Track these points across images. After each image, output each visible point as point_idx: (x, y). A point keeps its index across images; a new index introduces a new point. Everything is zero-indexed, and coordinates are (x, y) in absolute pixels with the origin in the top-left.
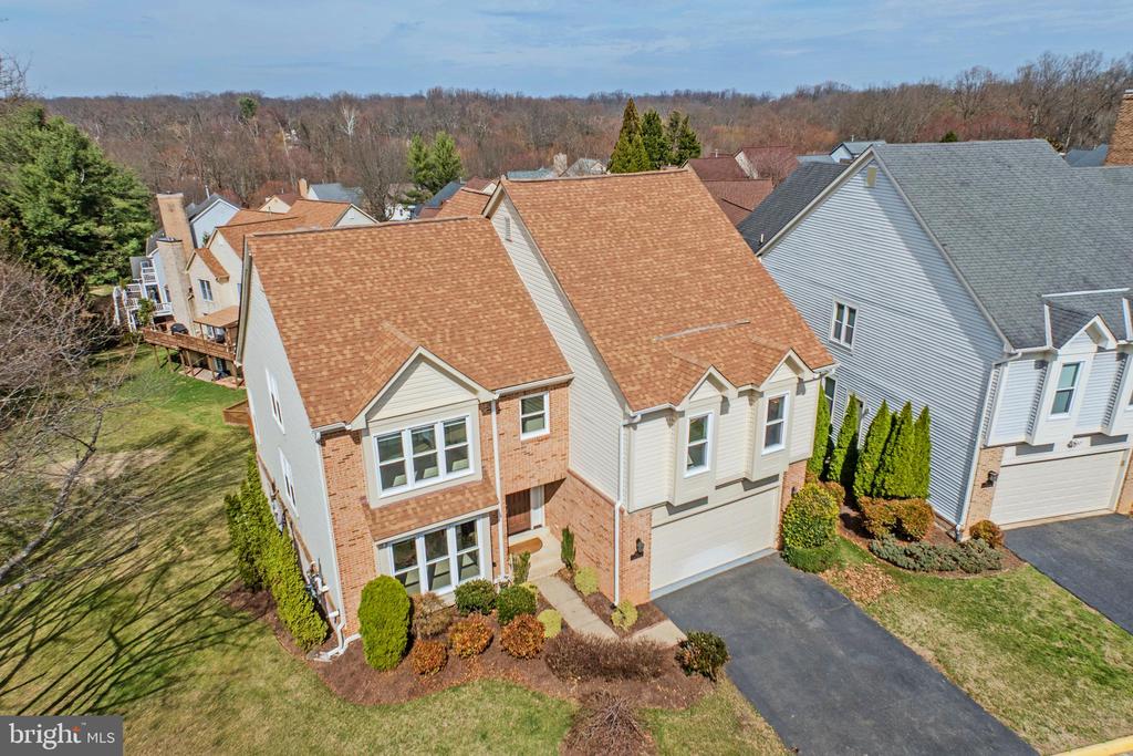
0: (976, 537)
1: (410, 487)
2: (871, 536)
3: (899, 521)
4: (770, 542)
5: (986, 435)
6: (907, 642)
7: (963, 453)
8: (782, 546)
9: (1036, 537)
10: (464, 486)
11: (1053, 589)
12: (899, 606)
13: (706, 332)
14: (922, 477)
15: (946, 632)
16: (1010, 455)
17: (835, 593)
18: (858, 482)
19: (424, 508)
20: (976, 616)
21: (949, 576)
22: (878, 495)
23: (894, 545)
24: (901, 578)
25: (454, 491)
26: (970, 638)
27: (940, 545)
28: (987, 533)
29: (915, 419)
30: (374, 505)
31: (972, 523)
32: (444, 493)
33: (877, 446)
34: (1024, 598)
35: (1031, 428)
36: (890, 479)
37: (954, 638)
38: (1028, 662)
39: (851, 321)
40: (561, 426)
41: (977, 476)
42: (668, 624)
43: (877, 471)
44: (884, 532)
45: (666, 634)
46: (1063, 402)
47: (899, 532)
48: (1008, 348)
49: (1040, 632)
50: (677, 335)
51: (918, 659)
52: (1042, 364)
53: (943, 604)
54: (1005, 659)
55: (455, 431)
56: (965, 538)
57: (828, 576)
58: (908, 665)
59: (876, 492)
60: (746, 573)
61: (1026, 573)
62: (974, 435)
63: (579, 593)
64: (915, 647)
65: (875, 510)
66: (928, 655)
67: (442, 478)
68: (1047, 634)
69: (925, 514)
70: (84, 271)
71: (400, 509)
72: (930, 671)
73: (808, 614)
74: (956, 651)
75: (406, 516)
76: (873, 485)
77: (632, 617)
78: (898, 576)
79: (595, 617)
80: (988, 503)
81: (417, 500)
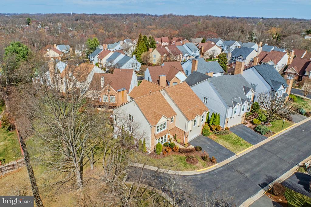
0: (226, 129)
1: (160, 131)
2: (213, 130)
3: (217, 128)
4: (201, 133)
5: (227, 117)
6: (220, 144)
7: (224, 119)
8: (202, 133)
9: (233, 128)
10: (165, 130)
11: (235, 135)
12: (218, 140)
13: (194, 108)
14: (219, 122)
15: (225, 142)
16: (230, 119)
17: (210, 139)
18: (210, 123)
20: (227, 140)
21: (223, 135)
22: (213, 125)
23: (216, 131)
24: (218, 136)
26: (227, 142)
27: (222, 131)
28: (227, 129)
29: (218, 115)
30: (156, 134)
31: (225, 128)
33: (213, 118)
34: (232, 137)
35: (232, 116)
36: (215, 123)
37: (225, 143)
38: (234, 145)
39: (207, 100)
40: (175, 121)
41: (226, 122)
42: (191, 145)
43: (213, 122)
44: (214, 130)
45: (191, 147)
46: (235, 112)
47: (217, 130)
48: (229, 107)
49: (234, 141)
50: (191, 109)
51: (222, 146)
52: (233, 108)
53: (223, 139)
54: (231, 145)
55: (165, 124)
56: (225, 130)
57: (209, 137)
58: (221, 147)
59: (213, 124)
60: (199, 137)
61: (232, 134)
62: (225, 117)
63: (178, 143)
64: (221, 145)
65: (214, 127)
66: (223, 145)
67: (163, 130)
68: (235, 141)
69: (220, 127)
72: (224, 147)
73: (208, 142)
74: (226, 144)
75: (160, 135)
76: (212, 123)
77: (187, 145)
78: (217, 136)
79: (181, 146)
80: (227, 125)
81: (160, 133)
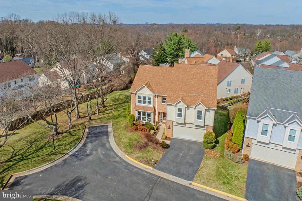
1: (141, 104)
10: (150, 107)
11: (245, 171)
12: (211, 159)
13: (191, 95)
16: (255, 142)
17: (204, 152)
19: (143, 108)
24: (221, 157)
25: (148, 107)
26: (214, 168)
27: (237, 156)
28: (245, 157)
30: (137, 105)
31: (244, 154)
32: (146, 107)
38: (216, 175)
41: (245, 143)
42: (170, 141)
50: (185, 94)
51: (199, 165)
52: (258, 122)
53: (220, 163)
55: (150, 99)
56: (242, 156)
64: (202, 164)
67: (147, 105)
70: (174, 60)
71: (139, 107)
72: (197, 167)
73: (193, 152)
75: (140, 108)
80: (249, 151)
81: (142, 106)
